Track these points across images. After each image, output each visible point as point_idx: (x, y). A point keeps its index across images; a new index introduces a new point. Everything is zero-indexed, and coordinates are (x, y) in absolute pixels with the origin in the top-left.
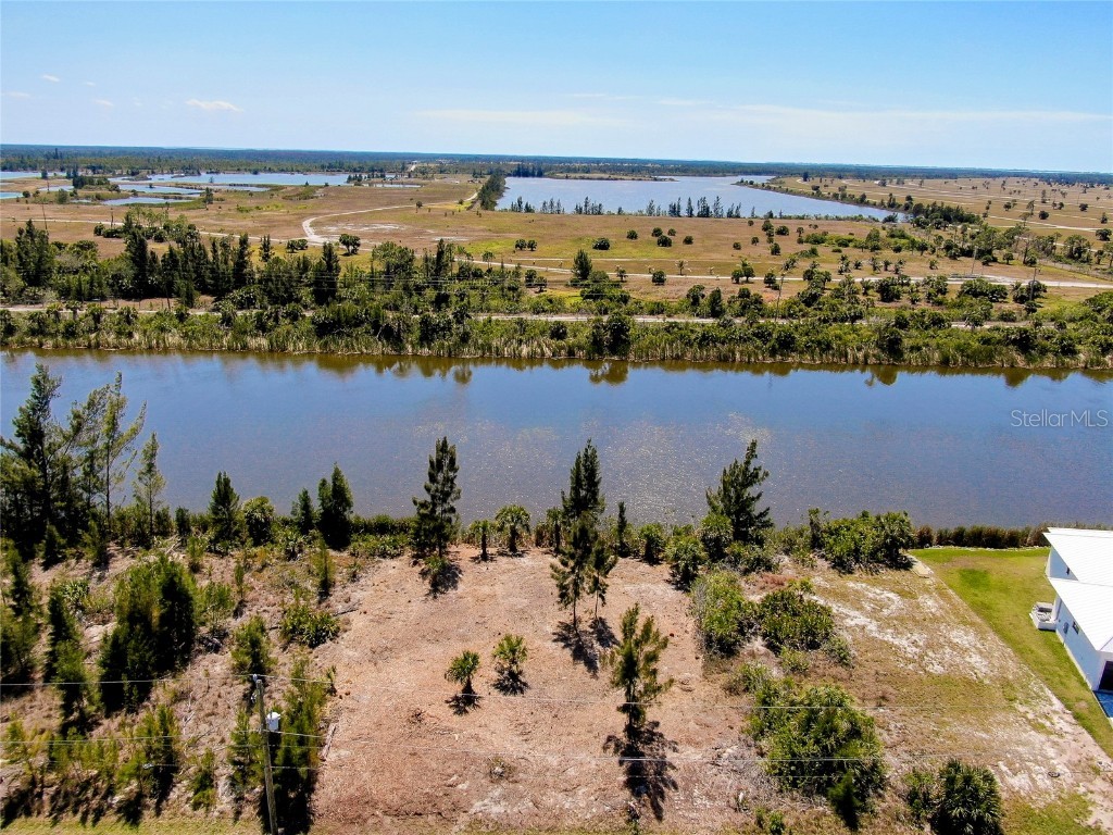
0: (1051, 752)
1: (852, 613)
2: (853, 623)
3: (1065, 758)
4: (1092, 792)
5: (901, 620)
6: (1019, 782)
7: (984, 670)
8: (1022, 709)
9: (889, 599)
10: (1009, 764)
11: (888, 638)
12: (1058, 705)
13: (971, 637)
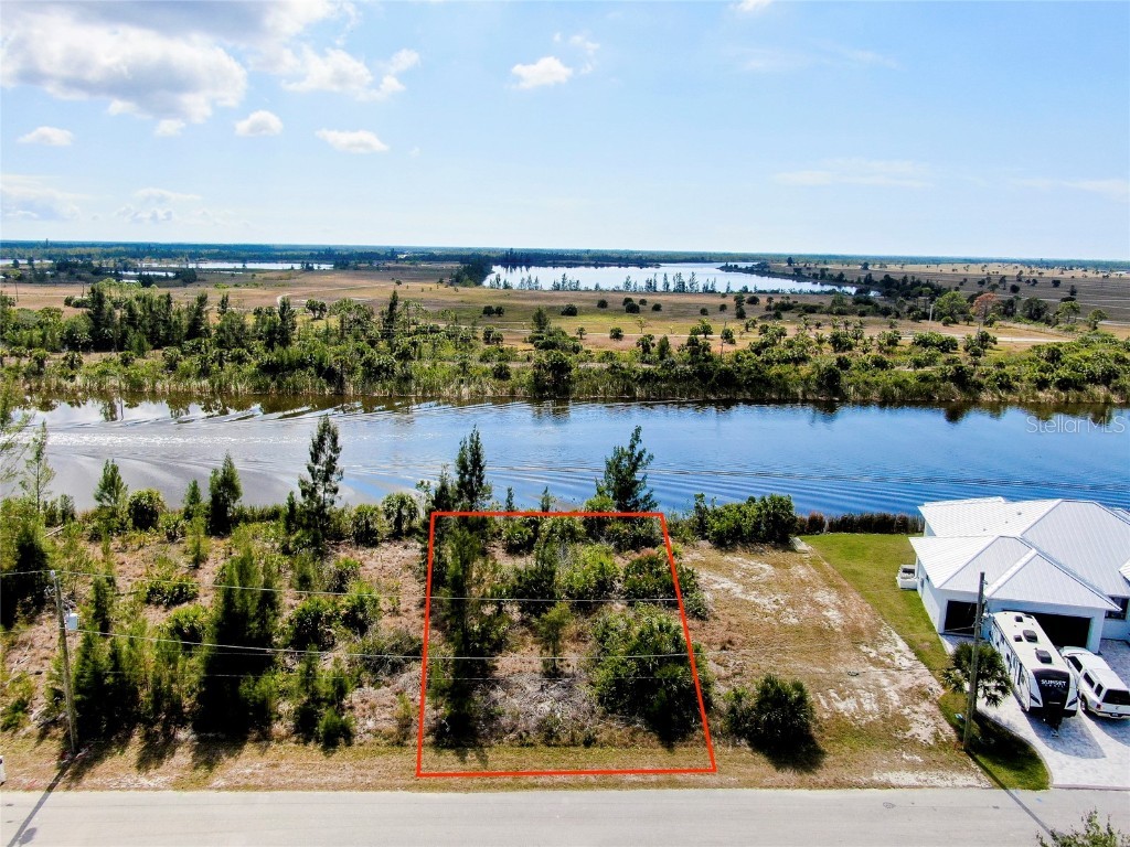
0: (884, 681)
1: (721, 580)
2: (719, 587)
3: (896, 687)
4: (916, 713)
5: (768, 584)
6: (846, 706)
7: (838, 621)
8: (864, 649)
9: (761, 568)
10: (839, 692)
11: (751, 598)
12: (902, 645)
13: (834, 597)
